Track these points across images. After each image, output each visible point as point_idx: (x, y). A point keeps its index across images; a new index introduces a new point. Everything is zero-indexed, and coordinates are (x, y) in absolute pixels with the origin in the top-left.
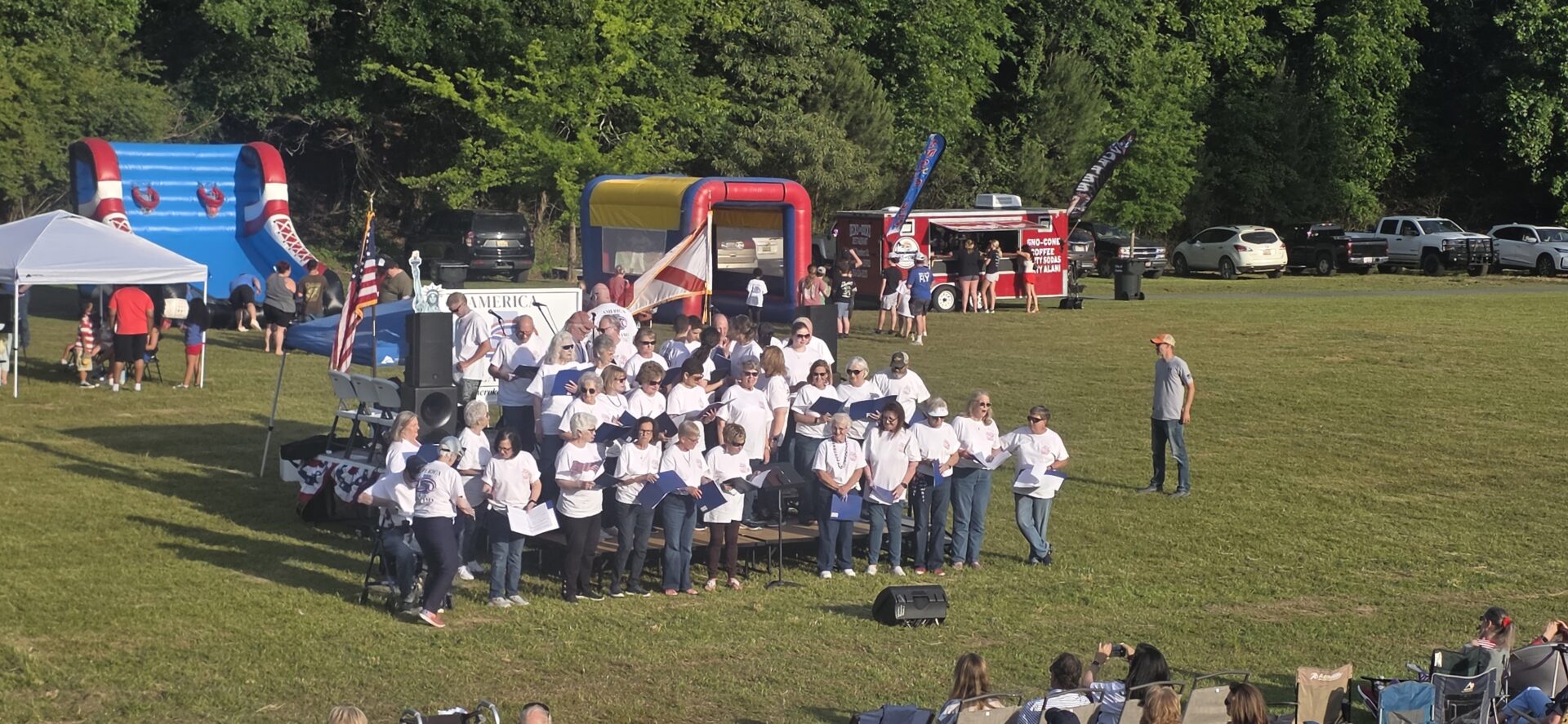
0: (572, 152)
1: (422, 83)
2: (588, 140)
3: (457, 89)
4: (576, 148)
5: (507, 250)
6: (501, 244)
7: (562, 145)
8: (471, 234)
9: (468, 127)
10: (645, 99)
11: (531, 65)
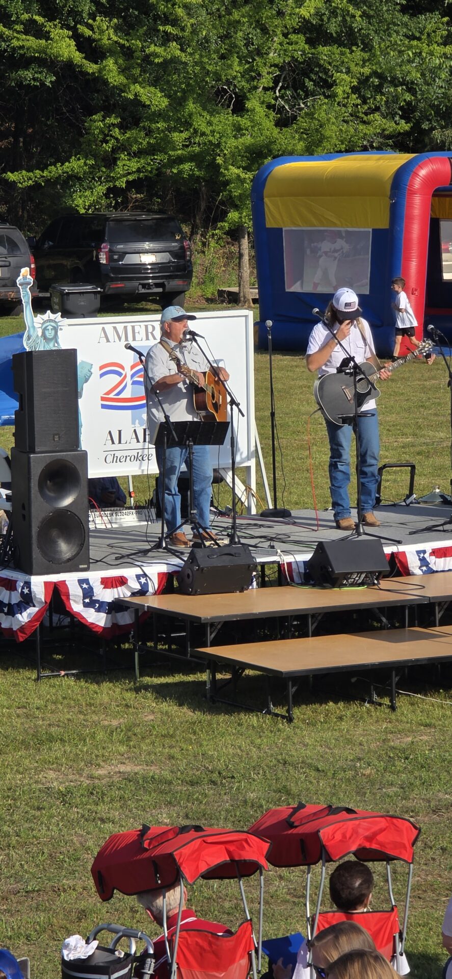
0: (239, 128)
1: (31, 42)
2: (260, 111)
3: (80, 48)
4: (244, 121)
5: (158, 267)
6: (148, 259)
7: (225, 119)
8: (105, 247)
9: (97, 99)
10: (336, 49)
11: (180, 12)
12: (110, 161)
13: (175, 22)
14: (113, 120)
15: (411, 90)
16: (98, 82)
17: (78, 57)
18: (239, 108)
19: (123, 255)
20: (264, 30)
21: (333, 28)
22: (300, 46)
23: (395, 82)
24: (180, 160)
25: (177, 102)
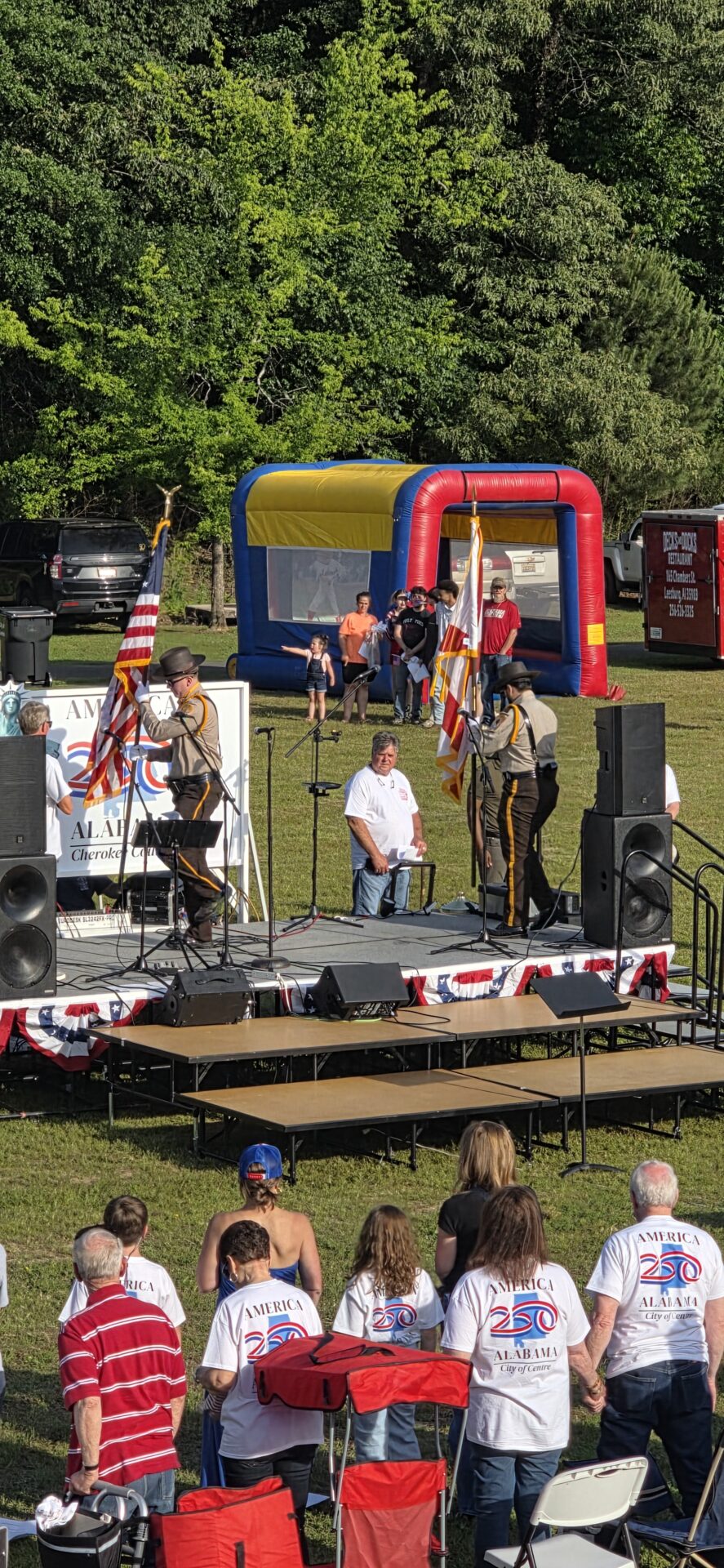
0: (215, 425)
2: (240, 405)
3: (31, 332)
4: (221, 417)
5: (115, 584)
6: (107, 574)
7: (198, 415)
8: (58, 559)
9: (49, 389)
10: (330, 337)
11: (147, 289)
12: (65, 459)
13: (141, 303)
14: (70, 413)
15: (414, 382)
16: (51, 371)
17: (30, 342)
18: (215, 402)
19: (78, 569)
20: (245, 312)
21: (322, 313)
22: (288, 334)
23: (393, 373)
24: (146, 459)
25: (147, 392)
